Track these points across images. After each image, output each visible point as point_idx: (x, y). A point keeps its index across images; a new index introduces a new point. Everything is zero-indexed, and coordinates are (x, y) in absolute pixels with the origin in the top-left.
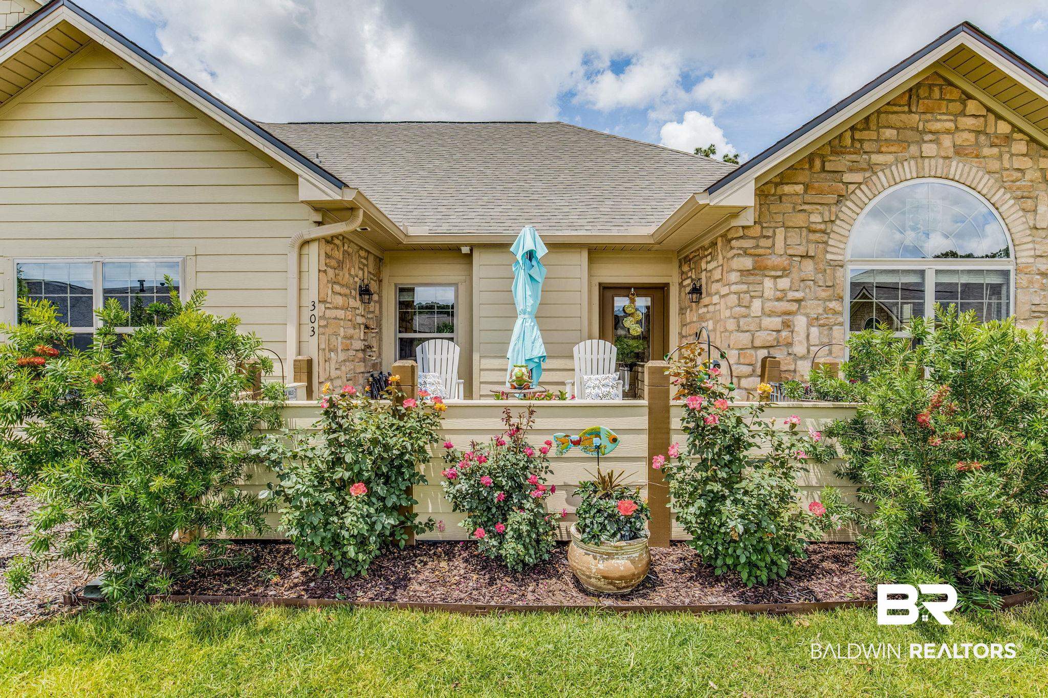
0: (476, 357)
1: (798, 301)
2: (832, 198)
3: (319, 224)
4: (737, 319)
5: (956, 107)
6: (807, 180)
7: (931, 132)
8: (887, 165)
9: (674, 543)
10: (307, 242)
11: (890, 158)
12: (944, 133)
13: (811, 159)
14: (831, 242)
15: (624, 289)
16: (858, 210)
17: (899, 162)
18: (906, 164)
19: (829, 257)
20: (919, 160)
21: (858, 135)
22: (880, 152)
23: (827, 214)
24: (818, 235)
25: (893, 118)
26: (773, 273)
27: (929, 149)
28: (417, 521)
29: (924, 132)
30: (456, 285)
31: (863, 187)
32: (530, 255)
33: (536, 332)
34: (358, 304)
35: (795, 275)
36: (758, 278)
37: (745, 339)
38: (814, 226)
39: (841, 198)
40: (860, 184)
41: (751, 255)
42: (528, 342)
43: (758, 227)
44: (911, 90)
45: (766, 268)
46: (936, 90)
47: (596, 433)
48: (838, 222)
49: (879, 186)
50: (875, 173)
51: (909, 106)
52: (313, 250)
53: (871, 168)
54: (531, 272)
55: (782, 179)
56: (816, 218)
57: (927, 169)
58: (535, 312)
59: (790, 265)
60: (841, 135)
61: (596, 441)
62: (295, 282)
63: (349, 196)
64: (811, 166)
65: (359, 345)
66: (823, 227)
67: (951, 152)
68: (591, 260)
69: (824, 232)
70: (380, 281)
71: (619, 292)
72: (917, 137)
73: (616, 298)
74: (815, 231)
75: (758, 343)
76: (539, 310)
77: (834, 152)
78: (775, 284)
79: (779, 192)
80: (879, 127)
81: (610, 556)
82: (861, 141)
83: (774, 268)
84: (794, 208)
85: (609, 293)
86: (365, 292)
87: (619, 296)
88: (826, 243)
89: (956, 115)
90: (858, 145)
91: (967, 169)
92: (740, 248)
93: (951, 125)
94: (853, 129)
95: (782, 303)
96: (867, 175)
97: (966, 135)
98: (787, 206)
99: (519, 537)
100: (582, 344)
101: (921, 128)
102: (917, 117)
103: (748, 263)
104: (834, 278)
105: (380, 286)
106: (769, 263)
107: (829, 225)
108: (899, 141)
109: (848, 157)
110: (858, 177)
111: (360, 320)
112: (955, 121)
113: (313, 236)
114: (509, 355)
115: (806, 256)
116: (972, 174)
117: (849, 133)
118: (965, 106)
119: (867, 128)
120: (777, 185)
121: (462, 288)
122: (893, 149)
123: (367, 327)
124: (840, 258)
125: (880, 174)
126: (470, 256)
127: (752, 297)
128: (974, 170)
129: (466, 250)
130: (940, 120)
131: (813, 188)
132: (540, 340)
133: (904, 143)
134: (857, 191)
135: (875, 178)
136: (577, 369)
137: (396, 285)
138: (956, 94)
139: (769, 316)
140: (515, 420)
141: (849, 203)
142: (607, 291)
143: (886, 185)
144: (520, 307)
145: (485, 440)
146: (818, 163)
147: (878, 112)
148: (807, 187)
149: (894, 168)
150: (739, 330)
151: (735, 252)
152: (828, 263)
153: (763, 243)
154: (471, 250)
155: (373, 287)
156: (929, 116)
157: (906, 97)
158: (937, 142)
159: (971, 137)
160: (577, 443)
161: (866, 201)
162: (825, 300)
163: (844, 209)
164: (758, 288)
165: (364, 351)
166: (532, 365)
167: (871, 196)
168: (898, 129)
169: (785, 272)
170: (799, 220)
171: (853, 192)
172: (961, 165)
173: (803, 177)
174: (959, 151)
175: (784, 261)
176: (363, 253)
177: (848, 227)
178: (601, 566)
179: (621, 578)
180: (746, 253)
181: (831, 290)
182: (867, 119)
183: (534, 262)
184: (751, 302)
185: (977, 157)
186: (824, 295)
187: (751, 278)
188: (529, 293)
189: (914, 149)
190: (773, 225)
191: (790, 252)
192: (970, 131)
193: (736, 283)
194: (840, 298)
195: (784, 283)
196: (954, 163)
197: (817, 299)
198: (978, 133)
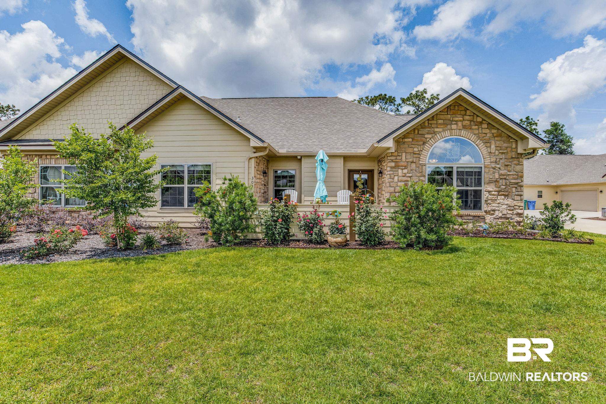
0: (303, 196)
1: (410, 177)
2: (421, 143)
3: (255, 152)
4: (390, 183)
5: (463, 113)
6: (413, 137)
7: (455, 121)
8: (440, 132)
9: (356, 241)
10: (251, 158)
11: (441, 130)
12: (459, 121)
13: (414, 130)
14: (421, 157)
15: (357, 171)
16: (430, 147)
17: (444, 131)
18: (446, 131)
19: (420, 162)
20: (451, 130)
21: (430, 122)
22: (437, 128)
23: (419, 148)
24: (417, 155)
25: (442, 117)
26: (401, 168)
27: (454, 127)
28: (290, 234)
29: (453, 121)
30: (295, 170)
31: (432, 139)
32: (322, 160)
33: (324, 187)
34: (262, 177)
35: (409, 168)
36: (397, 169)
37: (392, 189)
38: (415, 152)
39: (424, 143)
40: (431, 138)
41: (394, 162)
42: (321, 191)
43: (396, 153)
44: (448, 107)
45: (399, 166)
46: (456, 107)
47: (336, 212)
48: (423, 151)
49: (437, 139)
50: (436, 135)
51: (447, 112)
52: (253, 161)
53: (435, 133)
54: (322, 166)
55: (404, 136)
56: (416, 150)
57: (453, 133)
58: (324, 180)
59: (407, 165)
60: (424, 122)
61: (336, 214)
62: (247, 171)
63: (266, 145)
64: (414, 132)
65: (262, 191)
66: (418, 152)
67: (461, 128)
68: (345, 161)
69: (419, 154)
70: (268, 168)
71: (355, 172)
72: (450, 122)
73: (354, 175)
74: (415, 154)
75: (396, 191)
76: (325, 179)
77: (422, 128)
78: (402, 171)
79: (404, 141)
80: (437, 119)
81: (337, 237)
82: (431, 124)
83: (402, 166)
84: (408, 146)
85: (352, 173)
86: (265, 173)
87: (356, 174)
88: (419, 158)
89: (463, 115)
90: (430, 125)
91: (467, 133)
92: (391, 160)
93: (462, 119)
94: (428, 120)
95: (404, 178)
96: (433, 135)
97: (466, 122)
98: (406, 146)
99: (316, 234)
100: (340, 191)
101: (451, 119)
102: (450, 116)
103: (393, 164)
104: (422, 169)
105: (268, 170)
106: (400, 164)
107: (420, 152)
108: (444, 124)
109: (427, 129)
110: (430, 136)
111: (263, 183)
112: (463, 117)
113: (253, 156)
114: (315, 195)
115: (413, 162)
116: (469, 135)
117: (427, 121)
118: (466, 112)
119: (433, 120)
120: (403, 139)
121: (297, 171)
122: (442, 126)
123: (265, 185)
124: (424, 163)
125: (438, 135)
126: (301, 159)
127: (395, 176)
128: (469, 133)
129: (299, 157)
130: (458, 117)
131: (415, 140)
132: (325, 190)
133: (445, 124)
134: (430, 141)
135: (435, 136)
136: (338, 200)
137: (273, 170)
138: (463, 108)
139: (400, 182)
140: (315, 208)
141: (427, 144)
142: (351, 172)
143: (440, 138)
144: (318, 178)
145: (308, 213)
146: (416, 131)
147: (437, 114)
148: (413, 139)
149: (442, 133)
150: (390, 186)
151: (389, 161)
152: (420, 164)
153: (398, 158)
154: (301, 157)
155: (266, 171)
156: (454, 116)
157: (446, 110)
158: (456, 124)
159: (468, 123)
160: (331, 214)
161: (433, 144)
162: (419, 177)
163: (425, 146)
164: (397, 172)
165: (263, 193)
166: (322, 199)
167: (434, 142)
168: (443, 120)
169: (406, 167)
170: (410, 150)
171: (429, 141)
172: (465, 132)
173: (411, 136)
174: (464, 127)
175: (405, 164)
176: (264, 159)
177: (427, 152)
178: (335, 240)
179: (339, 242)
180: (392, 161)
181: (421, 173)
182: (433, 117)
183: (323, 163)
184: (394, 177)
185: (470, 129)
186: (419, 175)
187: (394, 170)
188: (321, 173)
189: (449, 127)
190: (401, 152)
191: (407, 161)
192: (468, 120)
193: (389, 171)
194: (424, 176)
195: (405, 171)
196: (463, 131)
197: (416, 176)
198: (471, 121)
